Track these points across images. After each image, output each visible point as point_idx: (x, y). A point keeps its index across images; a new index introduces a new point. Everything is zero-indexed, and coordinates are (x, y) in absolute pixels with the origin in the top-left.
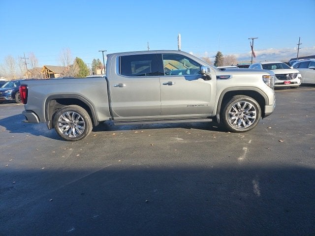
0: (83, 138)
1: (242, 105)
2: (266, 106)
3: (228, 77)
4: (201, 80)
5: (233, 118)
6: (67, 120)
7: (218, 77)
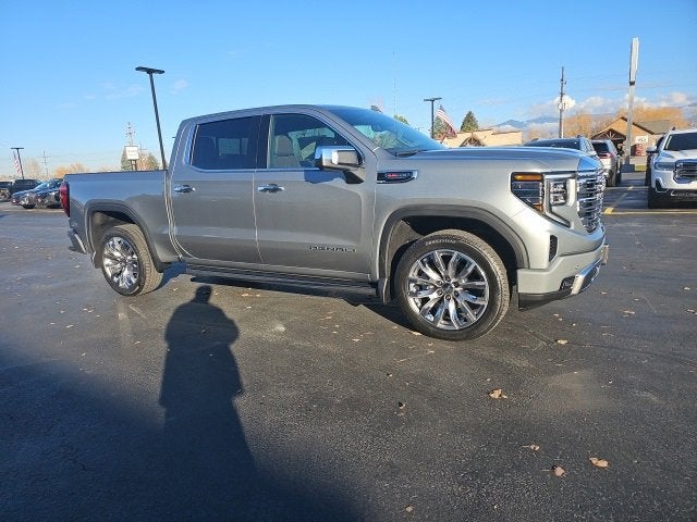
0: (138, 291)
1: (446, 259)
2: (520, 272)
3: (406, 177)
4: (339, 183)
5: (423, 294)
6: (117, 254)
7: (381, 176)
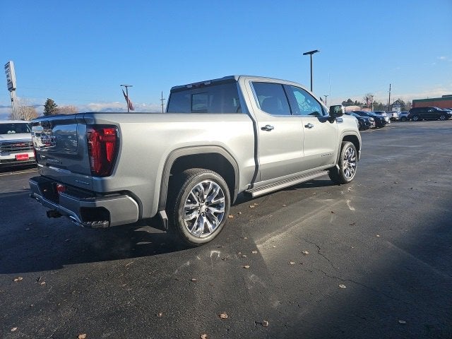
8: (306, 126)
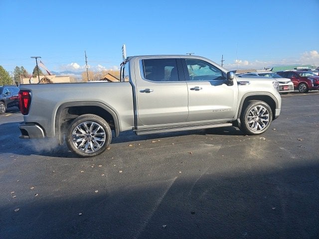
8: (192, 89)
